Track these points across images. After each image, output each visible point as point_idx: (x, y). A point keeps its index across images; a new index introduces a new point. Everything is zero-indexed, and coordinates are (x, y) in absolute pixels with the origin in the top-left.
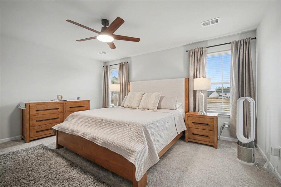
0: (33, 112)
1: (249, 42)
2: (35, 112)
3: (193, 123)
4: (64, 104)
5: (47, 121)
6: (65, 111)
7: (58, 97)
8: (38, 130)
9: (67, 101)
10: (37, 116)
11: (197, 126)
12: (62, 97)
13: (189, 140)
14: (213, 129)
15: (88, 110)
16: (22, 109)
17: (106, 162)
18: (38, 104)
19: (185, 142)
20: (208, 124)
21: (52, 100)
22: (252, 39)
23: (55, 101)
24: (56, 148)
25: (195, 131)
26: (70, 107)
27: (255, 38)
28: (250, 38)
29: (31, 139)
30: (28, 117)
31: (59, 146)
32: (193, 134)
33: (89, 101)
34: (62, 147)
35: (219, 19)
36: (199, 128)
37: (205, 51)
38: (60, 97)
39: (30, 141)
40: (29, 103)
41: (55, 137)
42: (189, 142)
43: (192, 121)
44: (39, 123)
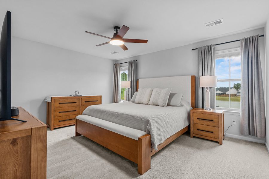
0: (57, 105)
1: (257, 39)
2: (58, 105)
3: (198, 119)
4: (81, 99)
5: (67, 113)
6: (81, 105)
7: (75, 93)
8: (60, 120)
9: (83, 96)
10: (59, 108)
11: (202, 122)
12: (78, 93)
13: (194, 135)
14: (218, 126)
15: (100, 104)
16: (48, 101)
17: (116, 147)
18: (61, 98)
19: (190, 137)
20: (212, 120)
21: (70, 94)
22: (260, 36)
23: (73, 96)
24: (74, 135)
25: (201, 127)
26: (85, 102)
27: (263, 36)
28: (258, 35)
29: (55, 128)
30: (53, 108)
31: (78, 134)
32: (198, 129)
33: (101, 97)
34: (80, 135)
35: (222, 20)
36: (204, 124)
37: (214, 49)
38: (77, 92)
39: (54, 129)
40: (54, 97)
41: (74, 126)
42: (194, 137)
43: (198, 117)
44: (61, 114)
